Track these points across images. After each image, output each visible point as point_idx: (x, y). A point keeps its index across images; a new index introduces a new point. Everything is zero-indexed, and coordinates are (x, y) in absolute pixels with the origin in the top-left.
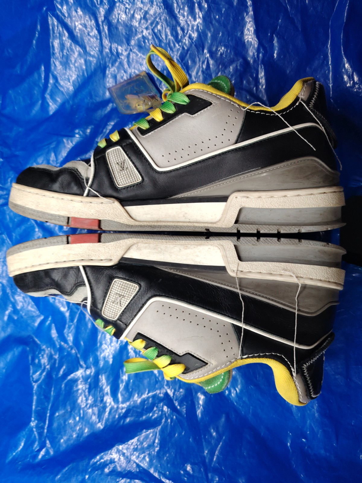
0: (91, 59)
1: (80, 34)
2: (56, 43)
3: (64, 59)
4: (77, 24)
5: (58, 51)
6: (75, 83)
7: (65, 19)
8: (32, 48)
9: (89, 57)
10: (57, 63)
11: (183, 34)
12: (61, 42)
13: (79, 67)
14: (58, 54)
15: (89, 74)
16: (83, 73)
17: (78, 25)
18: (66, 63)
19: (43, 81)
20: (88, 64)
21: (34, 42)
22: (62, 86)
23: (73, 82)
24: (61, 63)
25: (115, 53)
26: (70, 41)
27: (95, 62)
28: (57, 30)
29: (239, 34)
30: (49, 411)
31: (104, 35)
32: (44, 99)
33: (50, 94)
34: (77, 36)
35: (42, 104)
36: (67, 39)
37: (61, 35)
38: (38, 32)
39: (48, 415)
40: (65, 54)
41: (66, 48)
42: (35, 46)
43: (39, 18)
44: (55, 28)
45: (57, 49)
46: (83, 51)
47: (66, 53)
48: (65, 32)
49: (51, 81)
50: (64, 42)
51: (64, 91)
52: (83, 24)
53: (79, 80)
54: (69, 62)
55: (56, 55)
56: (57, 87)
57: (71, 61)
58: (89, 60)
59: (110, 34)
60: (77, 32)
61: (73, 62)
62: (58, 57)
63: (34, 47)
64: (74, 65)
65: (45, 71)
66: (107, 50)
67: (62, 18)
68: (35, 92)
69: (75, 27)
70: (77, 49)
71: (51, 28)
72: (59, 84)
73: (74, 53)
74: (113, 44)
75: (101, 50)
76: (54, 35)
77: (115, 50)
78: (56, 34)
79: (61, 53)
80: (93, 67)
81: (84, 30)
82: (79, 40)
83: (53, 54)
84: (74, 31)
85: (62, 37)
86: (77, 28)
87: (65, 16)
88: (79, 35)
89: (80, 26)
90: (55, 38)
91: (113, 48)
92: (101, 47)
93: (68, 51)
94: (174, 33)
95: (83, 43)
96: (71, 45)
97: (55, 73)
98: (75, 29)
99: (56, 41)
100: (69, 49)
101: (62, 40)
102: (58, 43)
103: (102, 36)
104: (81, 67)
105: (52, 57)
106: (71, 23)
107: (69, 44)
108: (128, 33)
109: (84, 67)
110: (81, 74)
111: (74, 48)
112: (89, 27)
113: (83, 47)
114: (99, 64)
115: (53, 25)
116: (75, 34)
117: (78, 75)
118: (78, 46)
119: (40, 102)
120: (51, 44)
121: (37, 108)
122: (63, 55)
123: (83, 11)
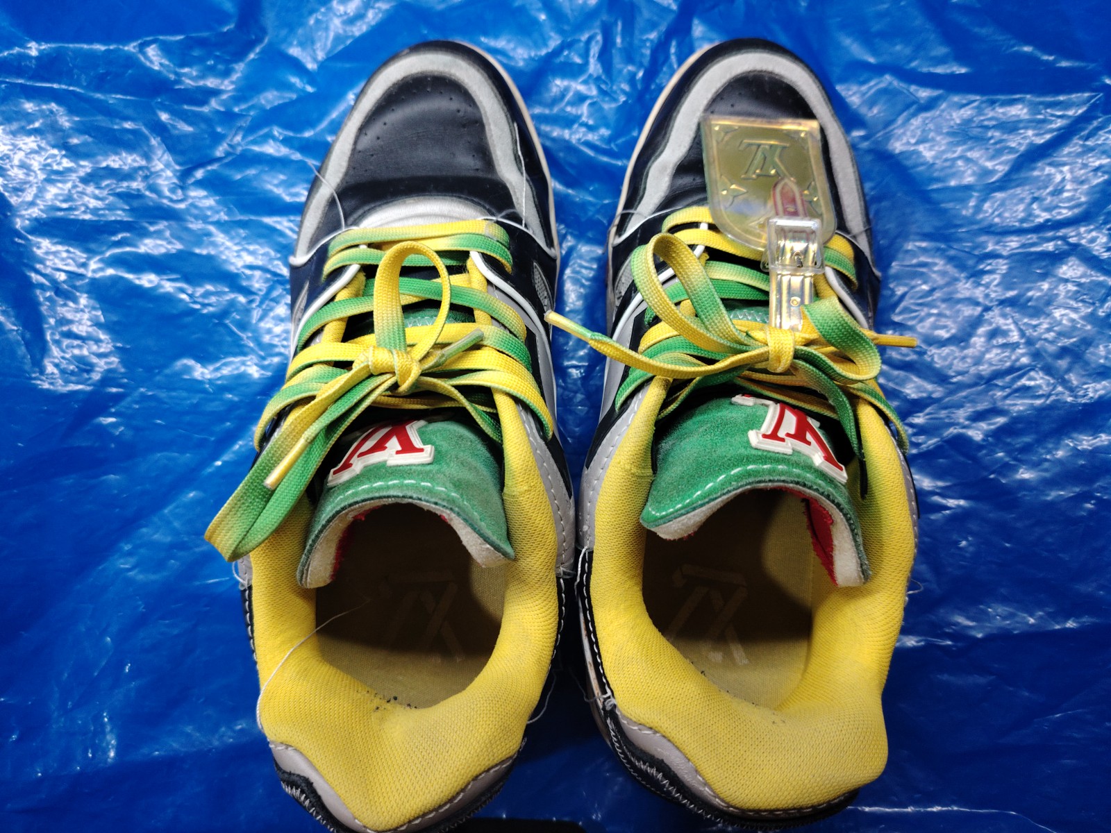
0: (972, 203)
1: (1038, 177)
2: (1018, 111)
3: (976, 131)
4: (1066, 169)
5: (1001, 116)
6: (914, 157)
7: (1081, 138)
8: (1012, 42)
9: (978, 197)
10: (967, 112)
11: (1017, 450)
12: (1021, 125)
13: (954, 170)
14: (991, 114)
15: (935, 196)
16: (938, 180)
17: (1061, 172)
18: (965, 134)
19: (925, 70)
20: (959, 194)
21: (1027, 49)
22: (908, 120)
23: (918, 153)
24: (967, 122)
25: (981, 267)
26: (1022, 148)
27: (964, 212)
28: (1053, 115)
29: (1003, 591)
30: (64, 87)
31: (1030, 241)
32: (879, 70)
33: (891, 87)
34: (1034, 169)
35: (866, 66)
36: (1028, 141)
37: (1039, 125)
38: (1054, 61)
39: (55, 86)
40: (990, 134)
41: (1005, 137)
42: (1016, 52)
43: (1091, 66)
44: (1060, 110)
45: (1004, 114)
46: (993, 183)
47: (992, 138)
48: (1048, 137)
49: (924, 94)
50: (1022, 131)
51: (895, 126)
52: (1063, 187)
53: (921, 168)
54: (970, 143)
55: (990, 108)
56: (908, 107)
57: (971, 149)
58: (971, 196)
59: (1033, 257)
60: (1043, 169)
61: (969, 154)
62: (984, 115)
63: (1016, 49)
64: (960, 158)
65: (953, 76)
66: (990, 247)
67: (1083, 129)
68: (898, 48)
69: (1057, 165)
70: (999, 167)
71: (1061, 98)
72: (914, 115)
73: (992, 158)
74: (1005, 261)
75: (992, 229)
76: (1041, 107)
77: (988, 268)
78: (1043, 111)
79: (993, 123)
80: (950, 205)
81: (1047, 187)
82: (1023, 175)
83: (992, 103)
84: (1048, 160)
85: (1034, 128)
86: (1053, 170)
87: (1087, 138)
88: (1036, 173)
89: (1058, 178)
90: (1034, 108)
91: (994, 262)
92: (999, 230)
93: (996, 143)
94: (1020, 426)
95: (1013, 184)
96: (1012, 150)
97: (944, 106)
98: (1050, 164)
99: (1025, 111)
100: (1002, 144)
101: (1026, 128)
102: (1019, 116)
103: (1029, 236)
104: (953, 175)
105: (985, 98)
106: (1069, 154)
107: (1013, 145)
108: (1030, 304)
109: (953, 183)
110: (936, 174)
111: (1004, 158)
112: (1055, 203)
113: (1005, 183)
114: (959, 222)
115: (1066, 105)
116: (1039, 164)
117: (934, 164)
118: (1007, 168)
119: (872, 60)
120: (1017, 96)
121: (856, 50)
122: (987, 128)
123: (1097, 189)
